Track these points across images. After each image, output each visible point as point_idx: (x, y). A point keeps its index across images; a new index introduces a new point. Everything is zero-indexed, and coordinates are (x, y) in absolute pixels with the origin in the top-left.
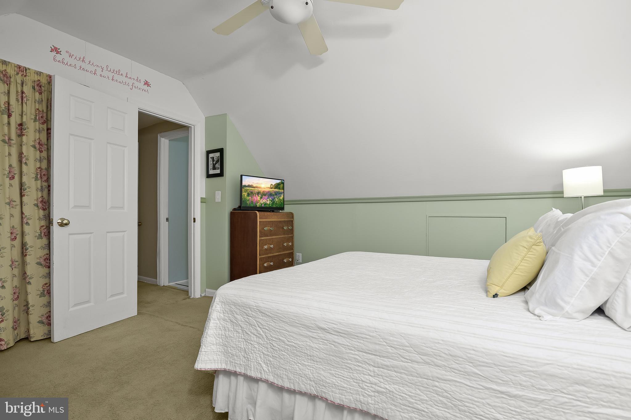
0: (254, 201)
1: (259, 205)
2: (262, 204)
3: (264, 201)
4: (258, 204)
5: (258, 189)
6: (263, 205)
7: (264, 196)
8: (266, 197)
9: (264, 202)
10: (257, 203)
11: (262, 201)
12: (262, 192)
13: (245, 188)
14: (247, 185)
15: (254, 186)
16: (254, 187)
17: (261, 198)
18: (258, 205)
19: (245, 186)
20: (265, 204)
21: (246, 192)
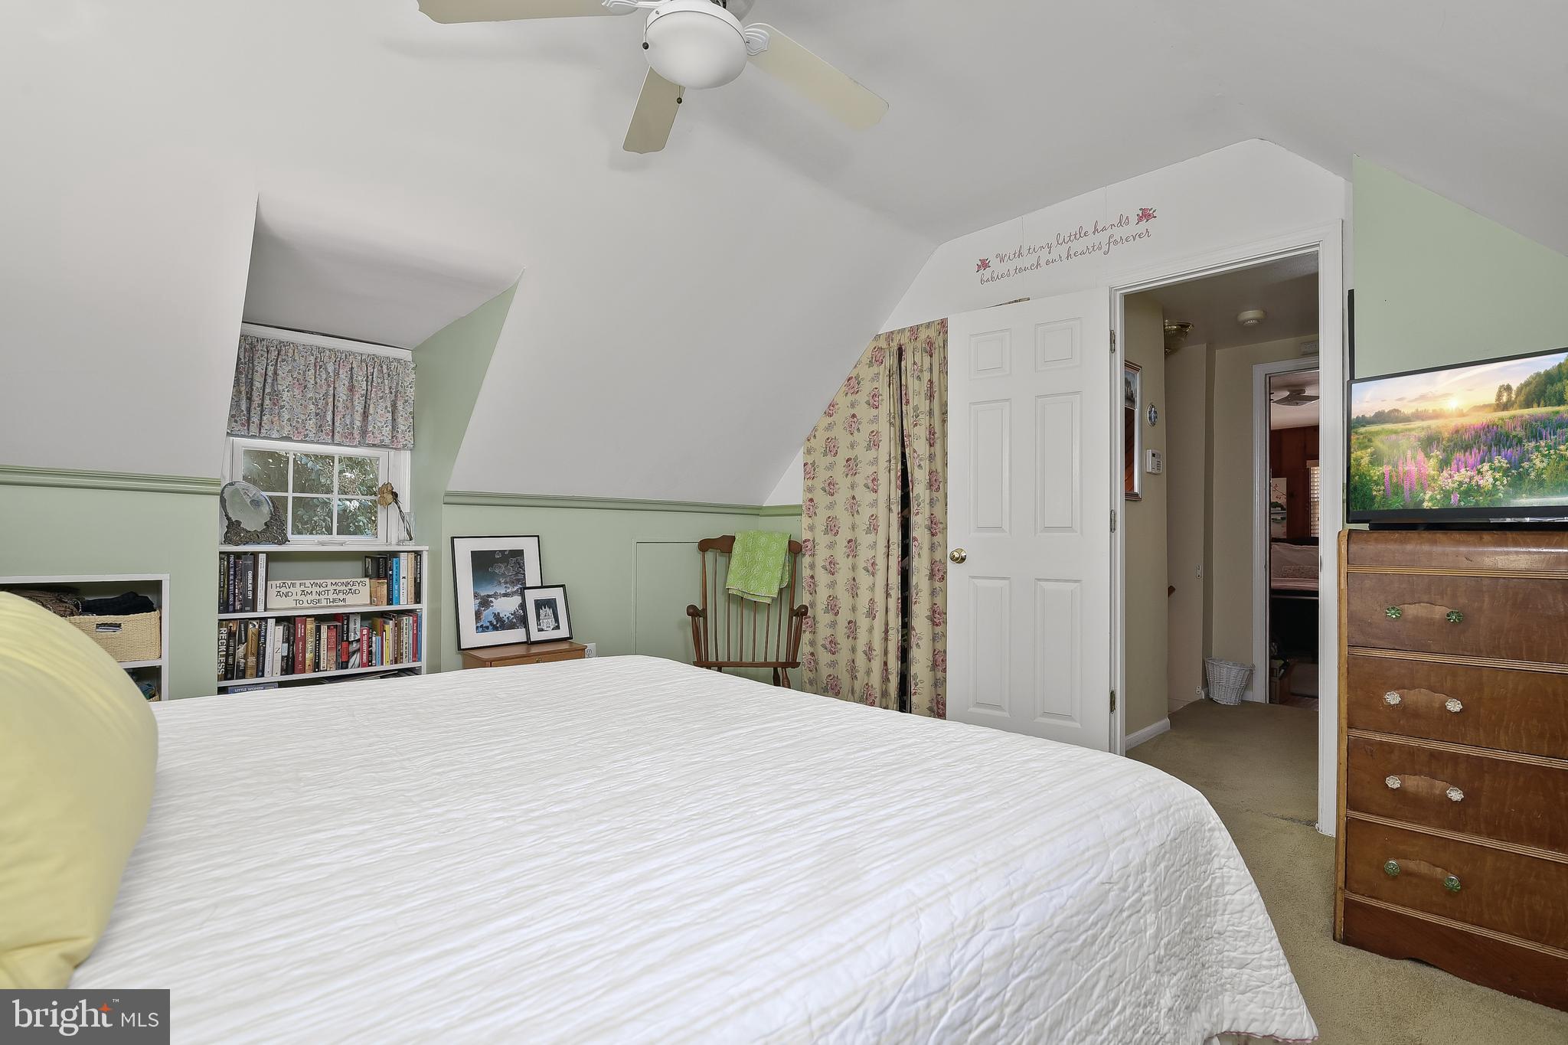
0: (1406, 486)
1: (1431, 499)
2: (1447, 494)
3: (1463, 475)
4: (1429, 494)
5: (1425, 424)
6: (1455, 501)
7: (1459, 455)
8: (1472, 458)
9: (1461, 484)
10: (1424, 488)
11: (1451, 476)
12: (1446, 435)
13: (1362, 430)
14: (1369, 414)
15: (1407, 410)
16: (1407, 419)
17: (1444, 464)
18: (1427, 497)
19: (1364, 421)
20: (1467, 493)
21: (1366, 447)
